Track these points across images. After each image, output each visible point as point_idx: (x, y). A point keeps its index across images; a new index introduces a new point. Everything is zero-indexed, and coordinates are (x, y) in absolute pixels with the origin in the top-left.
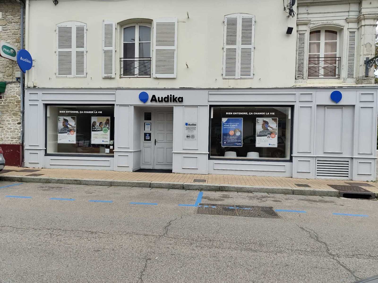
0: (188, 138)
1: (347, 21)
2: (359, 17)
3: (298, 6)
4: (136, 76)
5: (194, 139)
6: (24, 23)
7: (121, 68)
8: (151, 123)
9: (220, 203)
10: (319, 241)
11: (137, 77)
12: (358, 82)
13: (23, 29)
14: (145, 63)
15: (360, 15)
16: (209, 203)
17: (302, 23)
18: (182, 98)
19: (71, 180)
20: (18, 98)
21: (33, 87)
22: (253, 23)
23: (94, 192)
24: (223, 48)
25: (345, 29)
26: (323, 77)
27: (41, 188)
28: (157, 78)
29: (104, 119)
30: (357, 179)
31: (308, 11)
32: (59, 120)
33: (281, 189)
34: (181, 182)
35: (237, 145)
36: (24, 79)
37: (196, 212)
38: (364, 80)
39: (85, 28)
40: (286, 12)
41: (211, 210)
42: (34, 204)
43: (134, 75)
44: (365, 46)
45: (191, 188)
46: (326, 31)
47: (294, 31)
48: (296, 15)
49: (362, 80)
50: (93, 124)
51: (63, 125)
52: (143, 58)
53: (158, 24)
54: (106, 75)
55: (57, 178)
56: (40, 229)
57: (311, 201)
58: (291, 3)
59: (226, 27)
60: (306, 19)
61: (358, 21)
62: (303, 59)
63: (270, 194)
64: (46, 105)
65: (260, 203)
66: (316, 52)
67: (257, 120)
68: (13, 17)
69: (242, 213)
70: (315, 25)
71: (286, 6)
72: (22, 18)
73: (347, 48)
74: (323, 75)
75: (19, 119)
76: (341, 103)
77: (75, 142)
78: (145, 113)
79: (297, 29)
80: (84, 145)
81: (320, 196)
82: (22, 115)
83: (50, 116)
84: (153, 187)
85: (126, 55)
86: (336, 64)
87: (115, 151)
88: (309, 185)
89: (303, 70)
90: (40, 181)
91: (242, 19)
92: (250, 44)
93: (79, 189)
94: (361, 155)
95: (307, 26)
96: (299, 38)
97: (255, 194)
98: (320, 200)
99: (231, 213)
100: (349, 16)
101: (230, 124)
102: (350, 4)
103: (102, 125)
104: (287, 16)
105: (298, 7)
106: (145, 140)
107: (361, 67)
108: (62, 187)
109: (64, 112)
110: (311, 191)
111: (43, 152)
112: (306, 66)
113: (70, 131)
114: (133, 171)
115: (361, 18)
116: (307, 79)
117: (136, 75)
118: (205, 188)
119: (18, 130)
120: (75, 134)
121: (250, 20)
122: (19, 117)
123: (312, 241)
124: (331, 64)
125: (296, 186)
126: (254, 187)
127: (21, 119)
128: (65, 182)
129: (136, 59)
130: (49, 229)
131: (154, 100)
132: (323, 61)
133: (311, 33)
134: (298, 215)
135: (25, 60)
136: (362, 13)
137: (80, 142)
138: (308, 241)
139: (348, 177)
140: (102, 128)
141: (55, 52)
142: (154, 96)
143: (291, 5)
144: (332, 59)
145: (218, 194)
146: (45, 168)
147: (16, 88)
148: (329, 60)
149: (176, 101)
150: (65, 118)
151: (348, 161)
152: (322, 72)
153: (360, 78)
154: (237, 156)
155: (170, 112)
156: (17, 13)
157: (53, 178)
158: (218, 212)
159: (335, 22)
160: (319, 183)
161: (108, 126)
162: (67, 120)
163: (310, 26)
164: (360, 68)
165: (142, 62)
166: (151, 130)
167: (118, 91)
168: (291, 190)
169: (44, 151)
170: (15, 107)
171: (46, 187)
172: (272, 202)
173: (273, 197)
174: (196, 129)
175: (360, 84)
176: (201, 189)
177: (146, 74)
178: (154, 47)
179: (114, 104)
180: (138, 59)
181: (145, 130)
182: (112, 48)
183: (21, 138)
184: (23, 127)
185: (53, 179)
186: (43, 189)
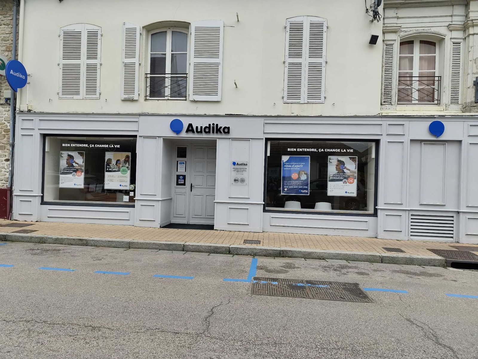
0: (237, 182)
1: (450, 28)
2: (466, 23)
3: (385, 7)
4: (166, 98)
5: (245, 183)
6: (17, 25)
7: (147, 87)
8: (186, 162)
9: (282, 276)
10: (440, 344)
11: (168, 100)
12: (465, 109)
13: (16, 33)
14: (179, 81)
15: (468, 21)
16: (267, 277)
17: (390, 30)
18: (229, 128)
19: (74, 239)
20: (7, 125)
21: (27, 111)
22: (325, 29)
23: (105, 257)
24: (284, 63)
25: (447, 39)
26: (417, 102)
27: (31, 252)
28: (194, 101)
29: (122, 156)
30: (465, 241)
31: (398, 15)
32: (61, 156)
33: (365, 255)
34: (226, 244)
35: (302, 193)
36: (15, 100)
37: (250, 292)
38: (473, 107)
39: (99, 33)
40: (369, 15)
41: (272, 288)
42: (14, 277)
43: (164, 96)
44: (474, 62)
45: (240, 253)
46: (422, 42)
47: (380, 40)
48: (382, 19)
49: (471, 107)
50: (108, 161)
51: (67, 163)
52: (176, 74)
53: (197, 29)
54: (126, 96)
55: (54, 237)
56: (15, 320)
57: (409, 273)
58: (376, 3)
59: (288, 34)
60: (395, 25)
61: (465, 28)
62: (391, 78)
63: (350, 262)
64: (44, 136)
65: (339, 276)
66: (408, 69)
67: (329, 159)
68: (3, 17)
69: (317, 294)
70: (407, 33)
71: (369, 6)
72: (14, 19)
73: (450, 64)
74: (417, 100)
75: (7, 154)
76: (443, 137)
77: (82, 186)
78: (178, 147)
79: (383, 39)
80: (96, 190)
81: (420, 265)
82: (11, 149)
83: (49, 151)
84: (187, 251)
85: (153, 69)
86: (434, 85)
87: (136, 199)
88: (403, 249)
89: (390, 92)
90: (31, 240)
91: (310, 23)
92: (321, 57)
93: (83, 252)
94: (470, 208)
95: (396, 35)
96: (386, 50)
97: (330, 262)
98: (421, 272)
99: (301, 293)
100: (452, 21)
101: (293, 164)
102: (453, 6)
103: (120, 164)
104: (370, 21)
105: (384, 9)
106: (178, 184)
107: (469, 89)
108: (60, 250)
109: (69, 145)
110: (406, 258)
111: (39, 200)
112: (395, 88)
113: (76, 171)
114: (160, 226)
115: (469, 24)
116: (396, 105)
117: (166, 96)
118: (260, 252)
119: (6, 169)
120: (82, 176)
121: (321, 25)
122: (8, 151)
123: (430, 344)
124: (428, 86)
125: (385, 251)
126: (328, 252)
127: (10, 155)
128: (66, 241)
129: (166, 76)
130: (29, 321)
131: (190, 131)
132: (418, 81)
133: (401, 44)
134: (398, 298)
135: (17, 75)
136: (469, 17)
137: (90, 186)
138: (425, 343)
139: (452, 237)
140: (119, 168)
141: (59, 65)
142: (190, 125)
143: (375, 5)
144: (429, 78)
145: (278, 263)
146: (40, 221)
147: (4, 113)
148: (425, 80)
149: (221, 132)
150: (71, 153)
151: (453, 217)
152: (416, 95)
153: (467, 104)
154: (301, 208)
155: (212, 146)
156: (9, 12)
157: (50, 236)
158: (281, 291)
159: (433, 30)
160: (416, 247)
161: (127, 165)
162: (73, 156)
163: (400, 34)
164: (468, 91)
165: (175, 79)
166: (185, 171)
167: (142, 118)
168: (380, 256)
169: (40, 198)
170: (3, 138)
171: (38, 250)
172: (355, 276)
173: (356, 267)
174: (247, 170)
175: (467, 112)
176: (254, 254)
177: (180, 96)
178: (192, 60)
179: (137, 135)
180: (170, 75)
181: (177, 171)
182: (136, 60)
183: (9, 180)
184: (12, 165)
185: (49, 238)
186: (34, 252)
